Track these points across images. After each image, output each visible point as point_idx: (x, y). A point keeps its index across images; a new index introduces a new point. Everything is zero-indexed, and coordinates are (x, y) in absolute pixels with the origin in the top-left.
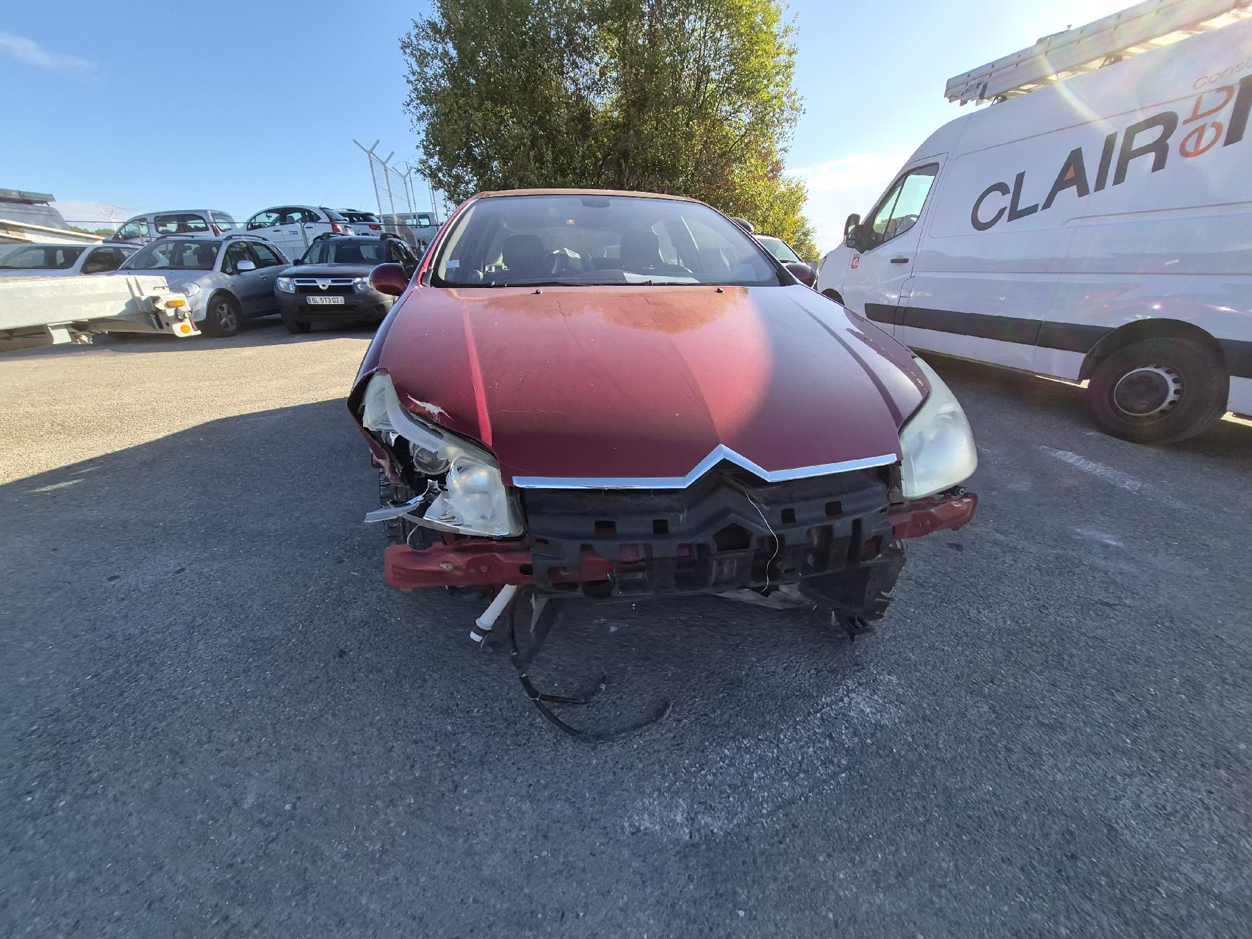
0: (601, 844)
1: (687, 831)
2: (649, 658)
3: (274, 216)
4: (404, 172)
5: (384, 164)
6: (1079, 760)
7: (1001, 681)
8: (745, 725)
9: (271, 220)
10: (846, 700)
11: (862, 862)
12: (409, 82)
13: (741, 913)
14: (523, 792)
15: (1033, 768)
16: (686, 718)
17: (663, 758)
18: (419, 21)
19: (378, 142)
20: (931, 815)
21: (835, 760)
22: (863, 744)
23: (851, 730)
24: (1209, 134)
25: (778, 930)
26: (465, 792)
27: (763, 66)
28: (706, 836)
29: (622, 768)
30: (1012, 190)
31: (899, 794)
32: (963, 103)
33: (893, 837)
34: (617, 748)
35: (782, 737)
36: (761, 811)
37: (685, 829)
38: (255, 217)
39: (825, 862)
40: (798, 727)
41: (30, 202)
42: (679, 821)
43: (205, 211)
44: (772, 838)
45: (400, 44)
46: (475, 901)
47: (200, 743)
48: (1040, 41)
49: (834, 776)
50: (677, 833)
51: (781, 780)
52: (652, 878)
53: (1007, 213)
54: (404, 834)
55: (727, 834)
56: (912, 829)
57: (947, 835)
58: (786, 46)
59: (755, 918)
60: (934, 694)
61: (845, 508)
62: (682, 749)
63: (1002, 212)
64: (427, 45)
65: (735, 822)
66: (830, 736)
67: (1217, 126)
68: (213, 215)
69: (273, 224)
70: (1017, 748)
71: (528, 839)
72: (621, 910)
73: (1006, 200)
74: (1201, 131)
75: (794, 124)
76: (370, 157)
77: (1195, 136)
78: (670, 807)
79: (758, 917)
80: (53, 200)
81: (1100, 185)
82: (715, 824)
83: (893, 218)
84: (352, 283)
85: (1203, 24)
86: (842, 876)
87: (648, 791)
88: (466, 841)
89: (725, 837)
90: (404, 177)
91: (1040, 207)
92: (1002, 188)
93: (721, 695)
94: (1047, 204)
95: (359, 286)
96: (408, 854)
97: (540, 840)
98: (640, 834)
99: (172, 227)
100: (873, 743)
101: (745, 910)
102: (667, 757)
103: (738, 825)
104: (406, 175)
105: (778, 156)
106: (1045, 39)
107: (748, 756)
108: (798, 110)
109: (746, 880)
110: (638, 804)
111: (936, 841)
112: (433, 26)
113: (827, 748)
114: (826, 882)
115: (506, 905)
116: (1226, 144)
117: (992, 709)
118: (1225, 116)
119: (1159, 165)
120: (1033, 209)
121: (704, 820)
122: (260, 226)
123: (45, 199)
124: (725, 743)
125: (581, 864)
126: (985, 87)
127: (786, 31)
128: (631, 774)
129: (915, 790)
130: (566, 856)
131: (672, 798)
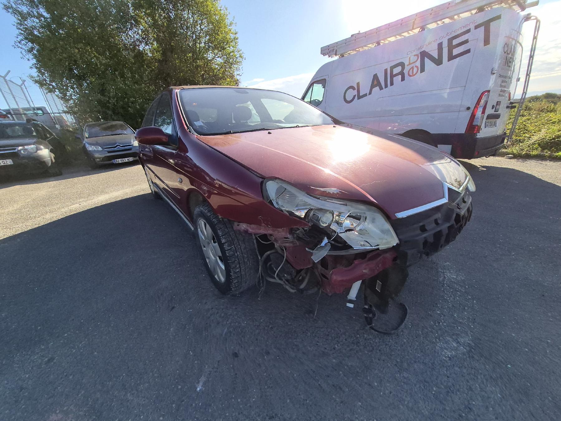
0: (446, 371)
4: (20, 83)
11: (512, 327)
13: (509, 366)
24: (415, 70)
28: (468, 345)
30: (356, 88)
32: (329, 57)
39: (505, 333)
48: (352, 36)
53: (356, 96)
55: (473, 341)
63: (355, 96)
67: (417, 67)
73: (355, 92)
74: (413, 68)
77: (411, 70)
81: (386, 86)
82: (466, 340)
84: (16, 151)
85: (402, 34)
86: (514, 335)
90: (20, 86)
91: (368, 94)
92: (352, 87)
94: (370, 93)
95: (22, 152)
97: (426, 384)
104: (22, 85)
105: (238, 77)
106: (354, 35)
116: (421, 72)
118: (418, 64)
119: (403, 79)
120: (365, 95)
125: (450, 384)
126: (336, 51)
127: (230, 24)
130: (442, 384)
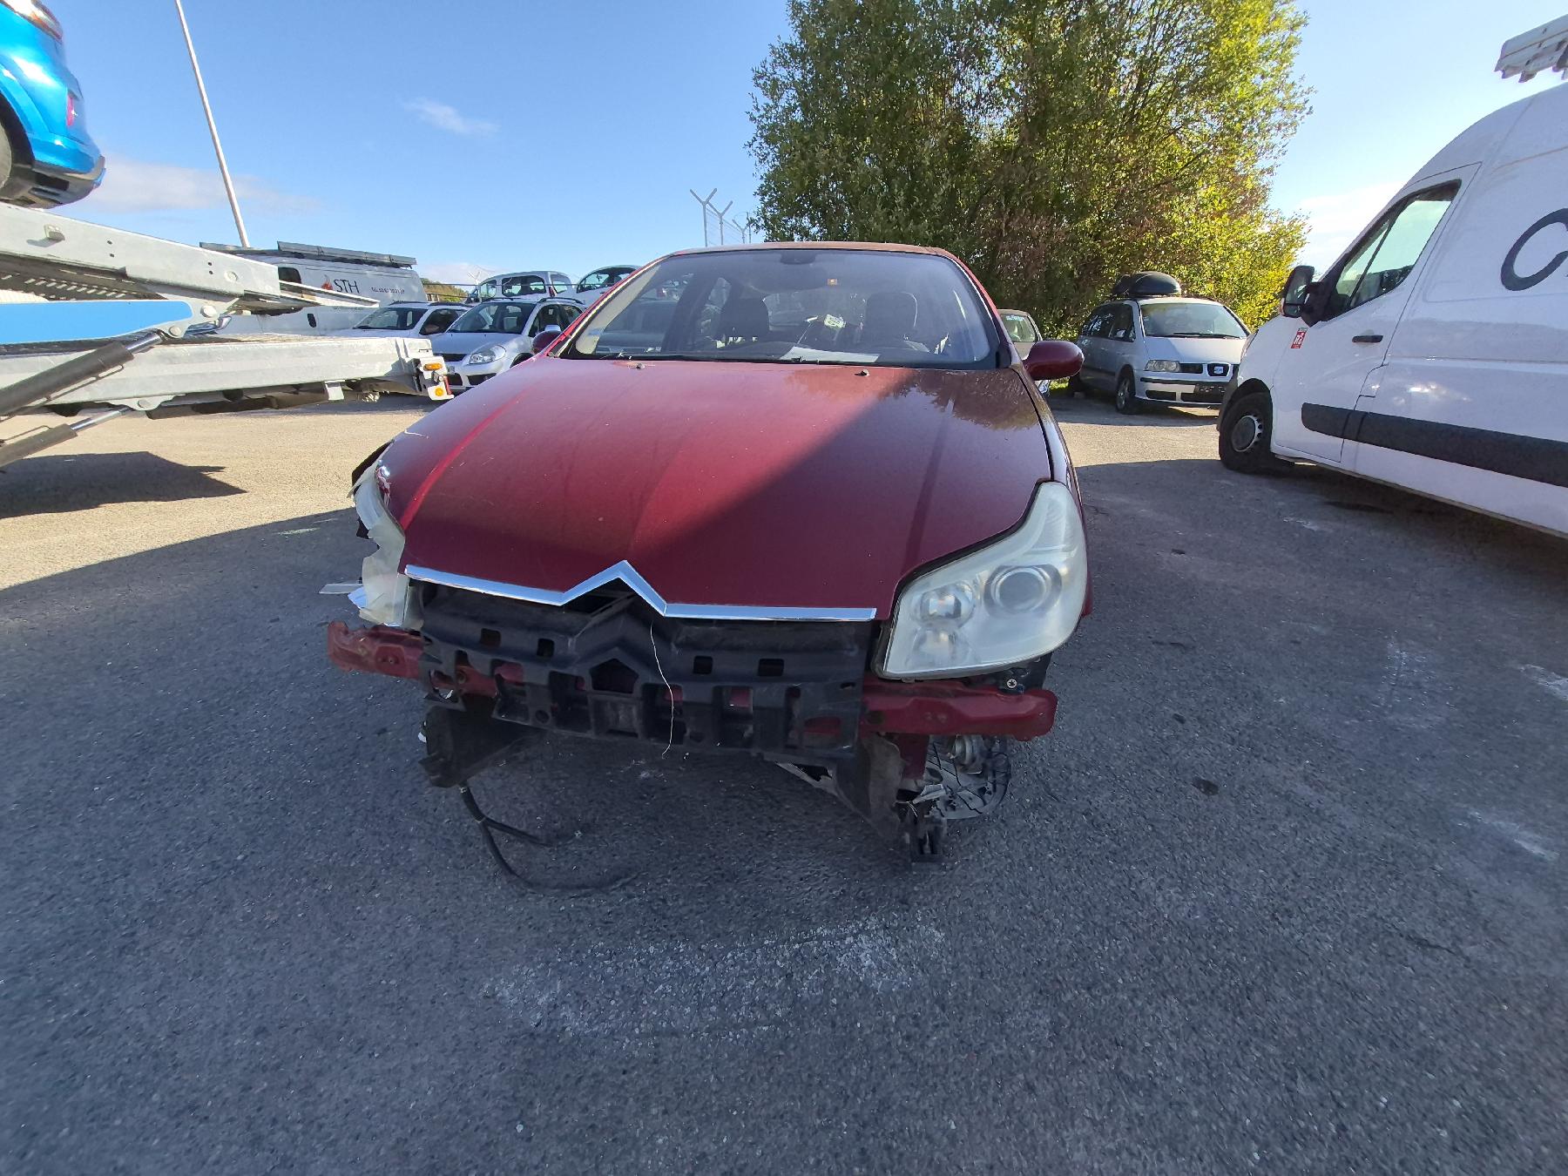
0: (449, 995)
1: (539, 1016)
2: (656, 819)
3: (606, 277)
5: (721, 216)
6: (1136, 1148)
7: (1106, 992)
8: (698, 927)
9: (602, 281)
10: (849, 940)
11: (698, 1138)
12: (753, 119)
13: (520, 1128)
14: (422, 916)
15: (1045, 1127)
16: (639, 896)
17: (579, 930)
18: (777, 45)
19: (716, 190)
20: (837, 1123)
21: (771, 1007)
22: (825, 1003)
23: (823, 979)
25: (542, 1164)
26: (377, 895)
27: (1241, 49)
28: (554, 1030)
29: (530, 926)
31: (817, 1079)
32: (1527, 77)
33: (763, 1127)
34: (543, 904)
35: (729, 955)
36: (633, 1029)
37: (539, 1014)
38: (585, 279)
39: (656, 1117)
40: (758, 951)
41: (397, 266)
42: (539, 1003)
43: (546, 273)
44: (620, 1063)
45: (753, 75)
46: (305, 1000)
47: (226, 781)
49: (750, 1025)
50: (527, 1014)
51: (685, 1004)
52: (464, 1050)
53: (1566, 261)
54: (300, 915)
55: (577, 1037)
56: (795, 1128)
57: (836, 1155)
58: (1290, 15)
59: (529, 1139)
60: (982, 974)
61: (787, 670)
62: (606, 929)
63: (1559, 258)
64: (782, 72)
65: (595, 1029)
66: (789, 976)
68: (553, 276)
69: (603, 286)
70: (1045, 1090)
71: (392, 961)
72: (414, 1068)
75: (1290, 131)
76: (704, 208)
78: (542, 986)
79: (534, 1140)
80: (415, 263)
82: (573, 1021)
83: (1369, 272)
86: (660, 1141)
87: (535, 959)
88: (341, 942)
89: (573, 1039)
90: (743, 231)
92: (1564, 216)
93: (700, 884)
96: (289, 935)
97: (401, 967)
98: (492, 1000)
99: (516, 289)
100: (837, 1006)
101: (525, 1127)
102: (586, 931)
103: (595, 1035)
104: (746, 228)
105: (1258, 181)
107: (671, 963)
108: (1300, 109)
109: (554, 1095)
110: (515, 970)
111: (814, 1156)
112: (791, 48)
113: (774, 988)
114: (636, 1140)
115: (325, 1016)
117: (1055, 1027)
121: (566, 1012)
122: (589, 288)
123: (408, 263)
124: (659, 939)
125: (415, 1006)
128: (535, 935)
129: (842, 1083)
130: (409, 993)
131: (554, 976)
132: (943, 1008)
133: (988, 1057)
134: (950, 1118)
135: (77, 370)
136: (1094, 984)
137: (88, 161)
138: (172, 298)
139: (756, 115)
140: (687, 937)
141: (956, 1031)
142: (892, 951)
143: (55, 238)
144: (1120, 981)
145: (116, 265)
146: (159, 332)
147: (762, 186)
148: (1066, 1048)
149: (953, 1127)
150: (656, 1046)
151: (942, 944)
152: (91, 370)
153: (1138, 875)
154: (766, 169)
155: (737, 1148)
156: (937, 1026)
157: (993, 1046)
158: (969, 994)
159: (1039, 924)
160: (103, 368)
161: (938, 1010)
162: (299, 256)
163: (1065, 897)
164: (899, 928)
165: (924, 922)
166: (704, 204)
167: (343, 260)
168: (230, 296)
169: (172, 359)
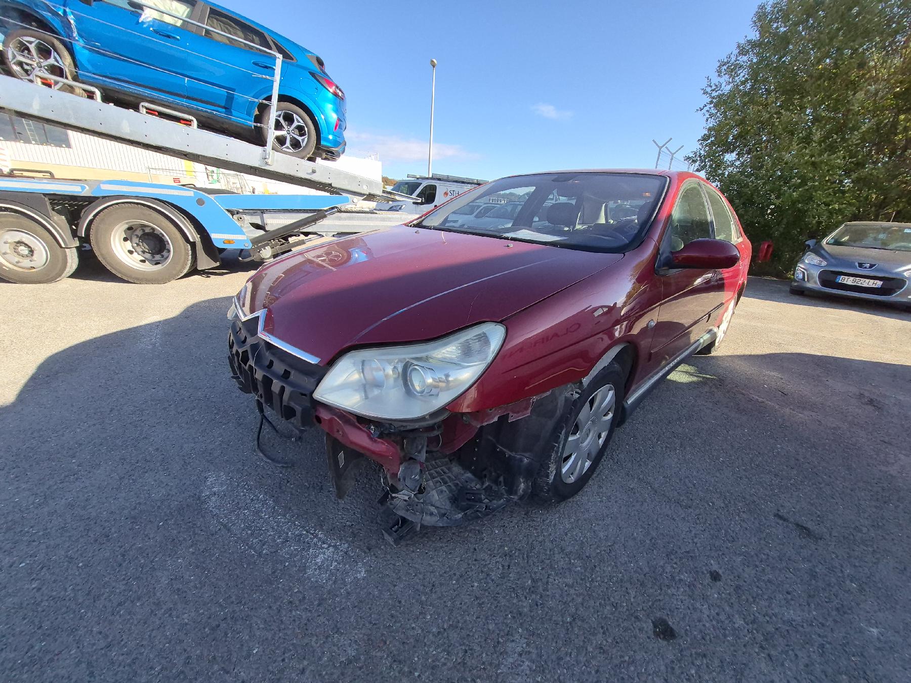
8: (284, 499)
10: (326, 546)
11: (188, 570)
13: (161, 524)
19: (671, 140)
20: (226, 607)
21: (265, 547)
22: (283, 562)
23: (295, 552)
28: (205, 501)
29: (243, 463)
31: (242, 586)
33: (207, 585)
34: (256, 458)
35: (280, 517)
36: (222, 519)
37: (208, 493)
39: (189, 552)
40: (290, 523)
41: (479, 184)
42: (213, 490)
46: (174, 447)
49: (251, 547)
50: (206, 491)
51: (244, 523)
52: (181, 489)
56: (213, 595)
57: (210, 617)
60: (355, 607)
65: (214, 510)
66: (286, 541)
78: (221, 485)
79: (159, 530)
82: (212, 502)
86: (179, 561)
89: (205, 508)
93: (307, 484)
97: (201, 453)
98: (205, 479)
100: (285, 567)
101: (163, 524)
103: (211, 512)
107: (260, 506)
110: (222, 474)
111: (204, 610)
113: (275, 541)
114: (175, 554)
115: (171, 455)
121: (215, 498)
124: (268, 494)
128: (240, 467)
129: (246, 595)
132: (319, 605)
133: (306, 641)
134: (258, 648)
135: (309, 220)
136: (400, 662)
137: (340, 143)
138: (344, 195)
139: (709, 90)
140: (276, 501)
141: (310, 619)
142: (335, 564)
143: (314, 172)
144: (416, 674)
145: (328, 181)
146: (337, 208)
147: (705, 135)
148: (343, 674)
149: (255, 652)
150: (220, 530)
151: (358, 580)
152: (314, 220)
153: (517, 636)
154: (712, 123)
155: (192, 584)
156: (307, 609)
157: (314, 639)
158: (338, 609)
159: (416, 610)
160: (317, 220)
161: (316, 603)
162: (439, 179)
163: (451, 611)
164: (351, 557)
165: (364, 564)
166: (660, 148)
167: (456, 182)
168: (364, 195)
169: (340, 219)
